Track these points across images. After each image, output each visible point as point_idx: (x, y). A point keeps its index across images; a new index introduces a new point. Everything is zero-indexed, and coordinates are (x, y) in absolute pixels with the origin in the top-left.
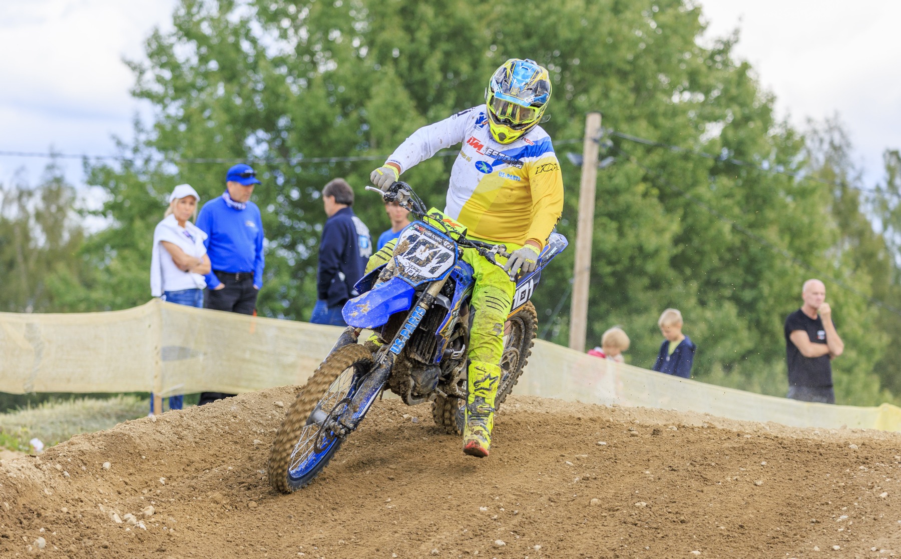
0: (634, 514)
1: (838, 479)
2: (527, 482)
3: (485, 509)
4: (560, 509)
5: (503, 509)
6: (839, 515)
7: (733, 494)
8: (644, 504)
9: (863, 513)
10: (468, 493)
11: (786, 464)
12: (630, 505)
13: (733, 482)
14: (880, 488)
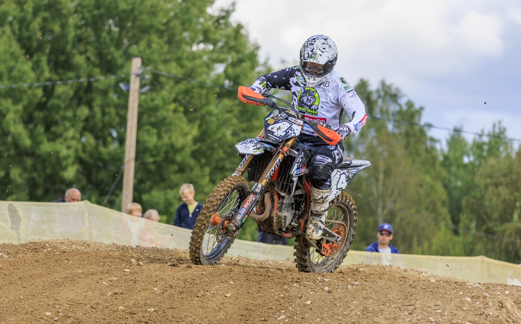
0: (146, 316)
1: (279, 293)
2: (77, 296)
3: (49, 313)
4: (99, 313)
5: (61, 314)
6: (279, 316)
7: (211, 303)
8: (153, 309)
9: (295, 314)
10: (39, 303)
11: (246, 283)
12: (144, 310)
13: (211, 295)
14: (306, 298)
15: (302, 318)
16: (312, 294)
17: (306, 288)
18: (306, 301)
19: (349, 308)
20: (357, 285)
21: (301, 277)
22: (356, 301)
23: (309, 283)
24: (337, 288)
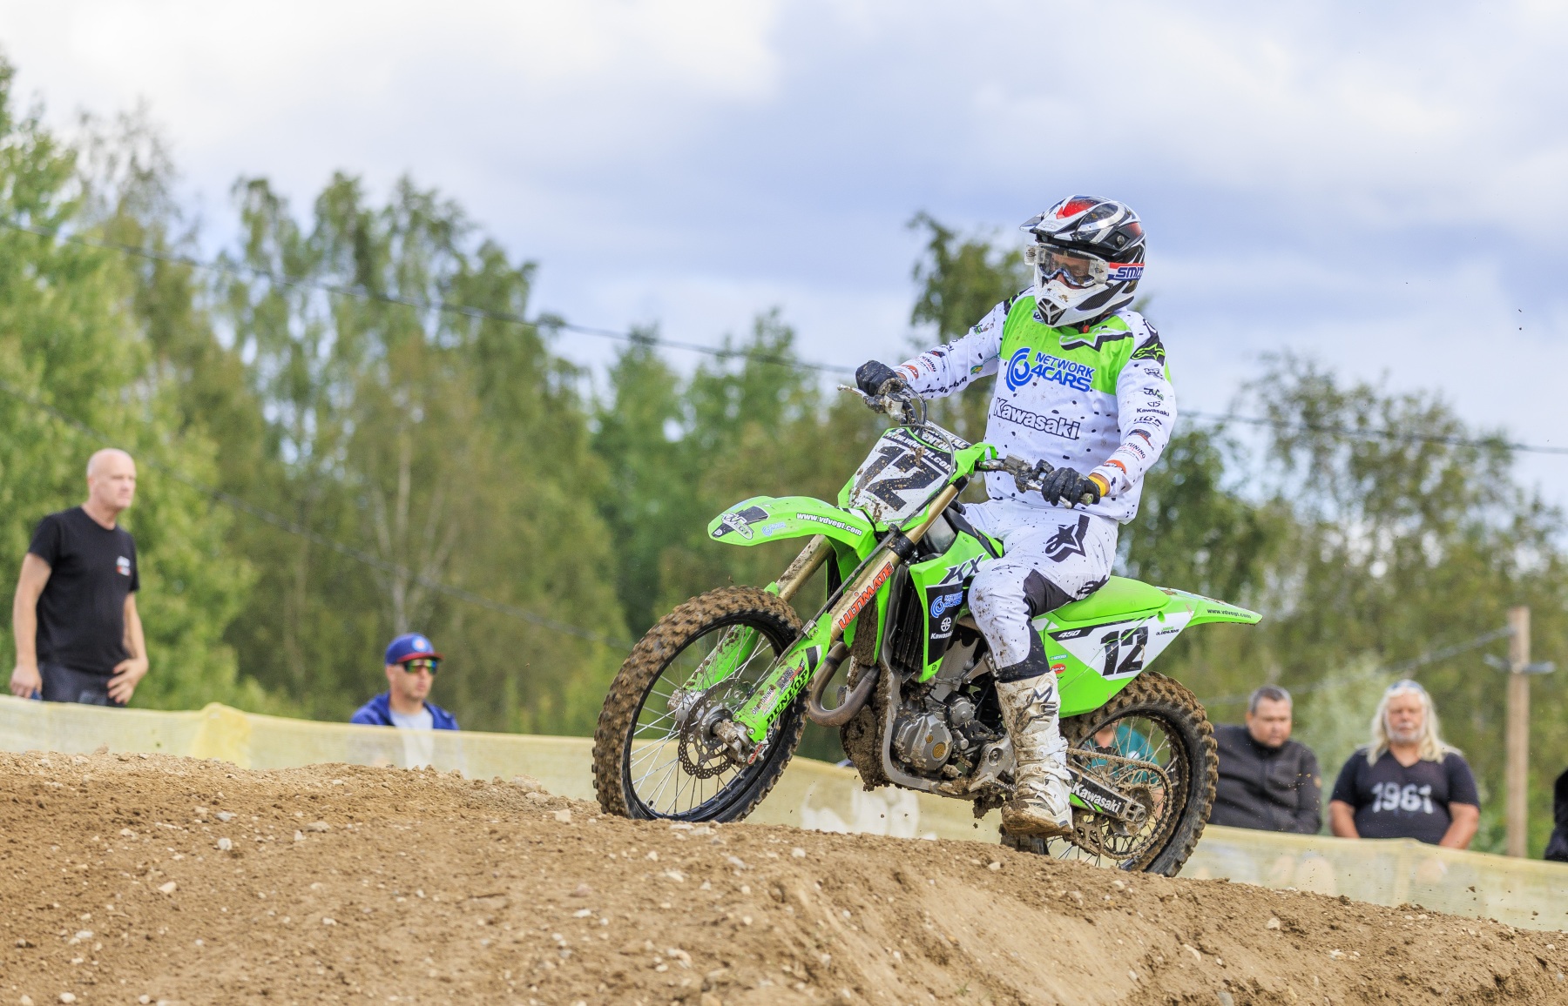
1: (74, 857)
6: (74, 933)
9: (125, 926)
14: (160, 873)
15: (148, 938)
16: (181, 860)
17: (160, 841)
18: (161, 884)
19: (298, 906)
20: (324, 832)
21: (143, 806)
22: (320, 884)
23: (170, 826)
24: (260, 842)
